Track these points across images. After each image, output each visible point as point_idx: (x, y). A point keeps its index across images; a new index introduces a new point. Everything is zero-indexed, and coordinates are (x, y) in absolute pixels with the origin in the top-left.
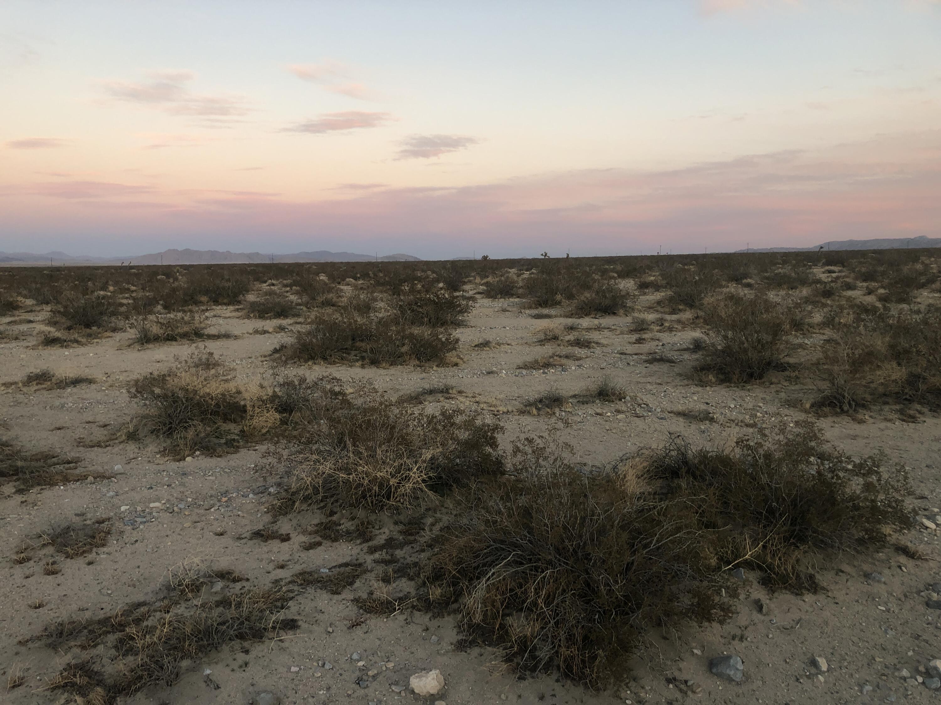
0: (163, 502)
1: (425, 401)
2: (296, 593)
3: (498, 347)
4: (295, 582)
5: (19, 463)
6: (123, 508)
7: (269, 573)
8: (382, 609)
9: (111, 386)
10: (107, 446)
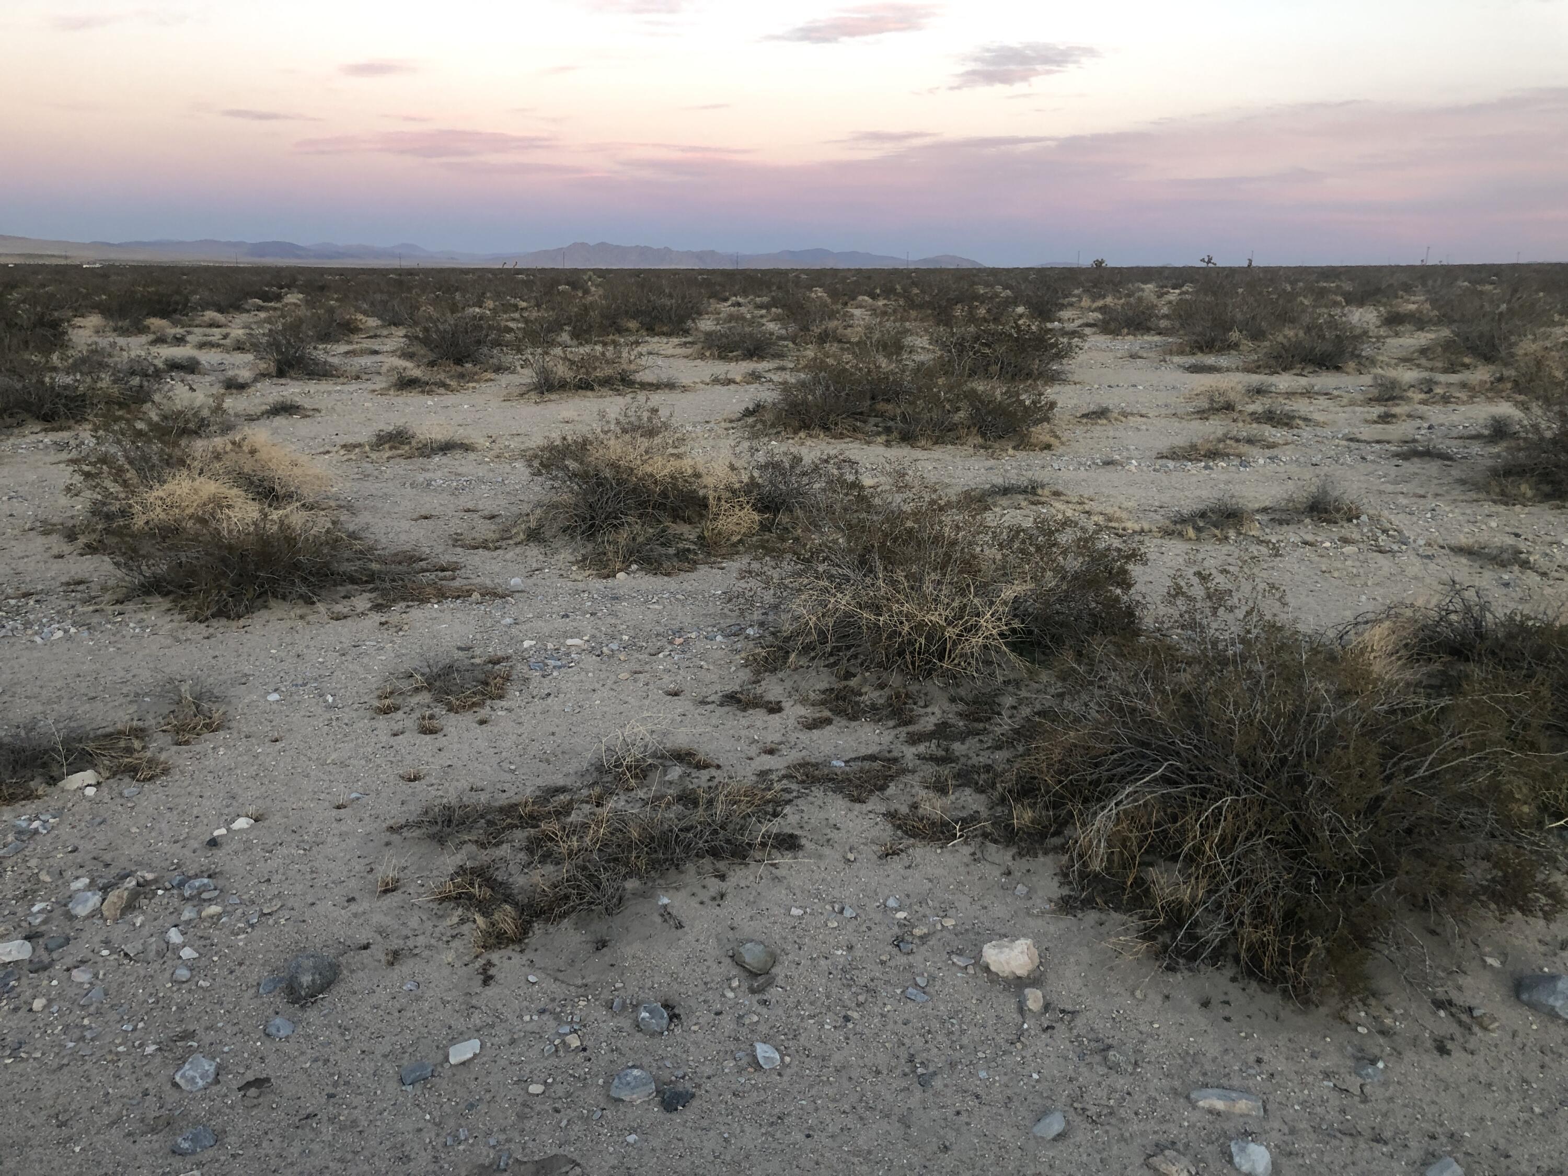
0: (586, 638)
1: (995, 506)
2: (795, 794)
3: (1124, 419)
4: (793, 777)
5: (375, 566)
6: (526, 644)
7: (751, 759)
8: (934, 833)
9: (498, 457)
10: (496, 548)
